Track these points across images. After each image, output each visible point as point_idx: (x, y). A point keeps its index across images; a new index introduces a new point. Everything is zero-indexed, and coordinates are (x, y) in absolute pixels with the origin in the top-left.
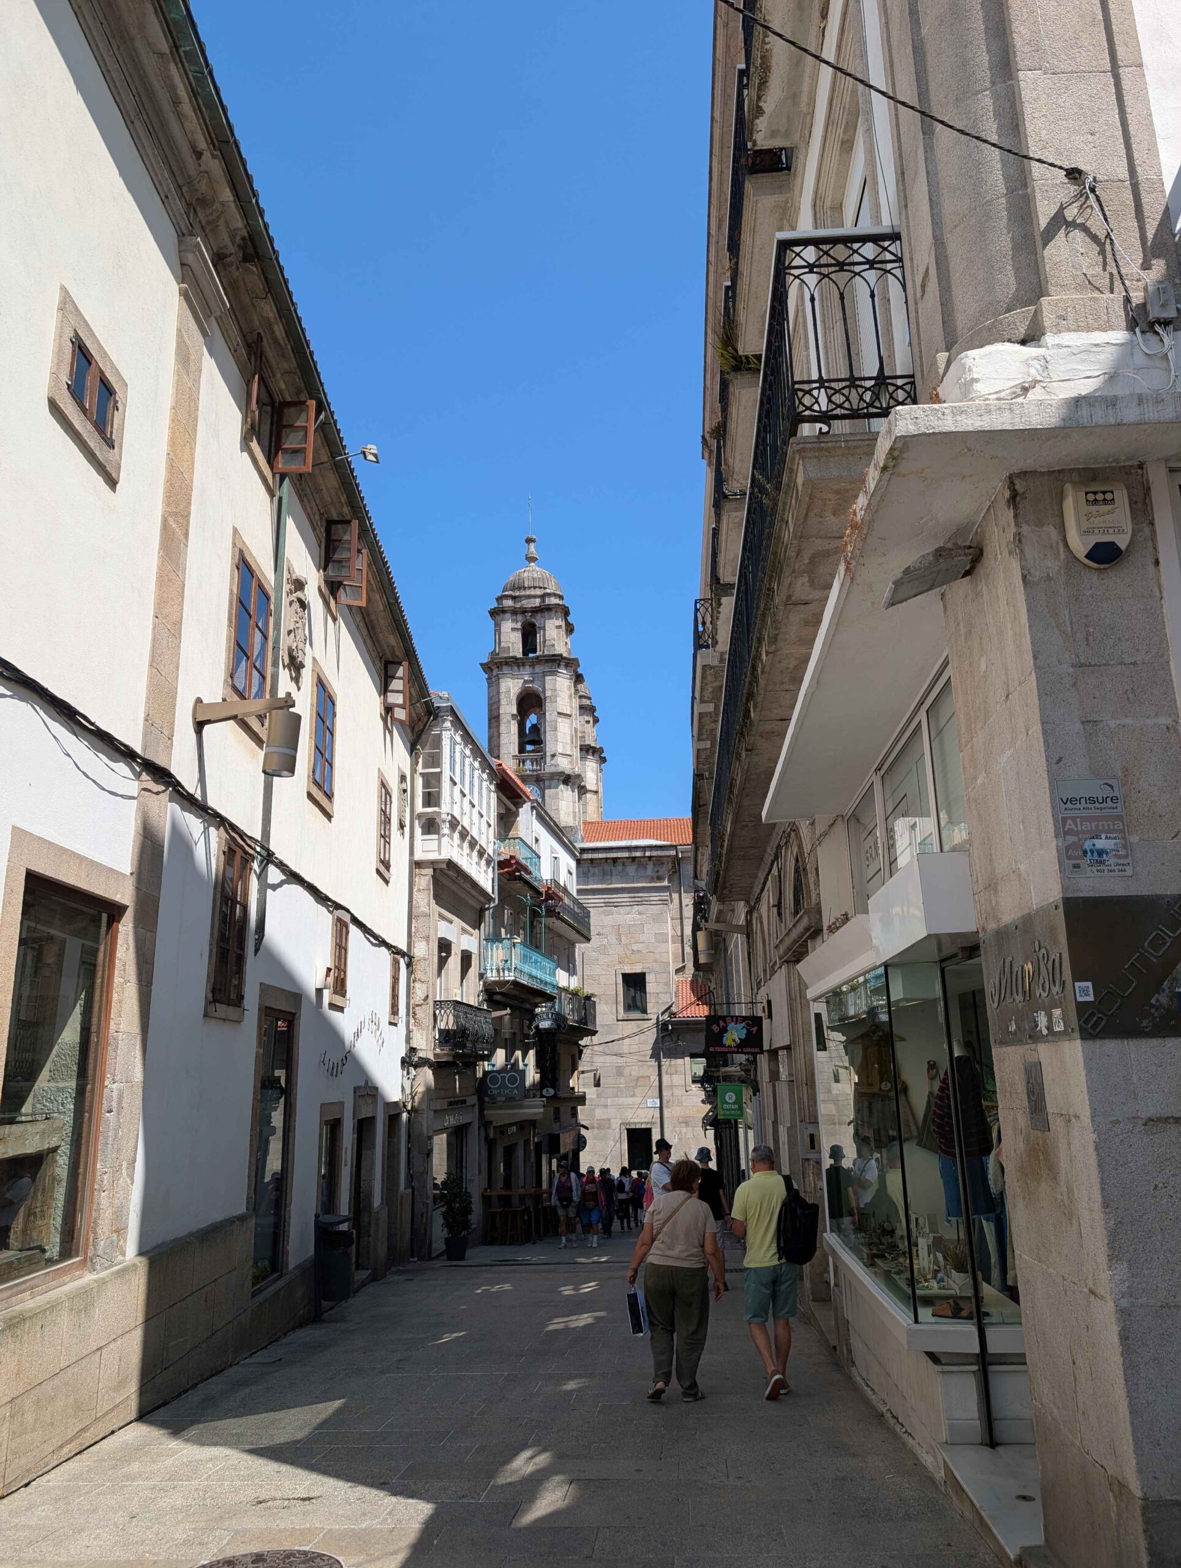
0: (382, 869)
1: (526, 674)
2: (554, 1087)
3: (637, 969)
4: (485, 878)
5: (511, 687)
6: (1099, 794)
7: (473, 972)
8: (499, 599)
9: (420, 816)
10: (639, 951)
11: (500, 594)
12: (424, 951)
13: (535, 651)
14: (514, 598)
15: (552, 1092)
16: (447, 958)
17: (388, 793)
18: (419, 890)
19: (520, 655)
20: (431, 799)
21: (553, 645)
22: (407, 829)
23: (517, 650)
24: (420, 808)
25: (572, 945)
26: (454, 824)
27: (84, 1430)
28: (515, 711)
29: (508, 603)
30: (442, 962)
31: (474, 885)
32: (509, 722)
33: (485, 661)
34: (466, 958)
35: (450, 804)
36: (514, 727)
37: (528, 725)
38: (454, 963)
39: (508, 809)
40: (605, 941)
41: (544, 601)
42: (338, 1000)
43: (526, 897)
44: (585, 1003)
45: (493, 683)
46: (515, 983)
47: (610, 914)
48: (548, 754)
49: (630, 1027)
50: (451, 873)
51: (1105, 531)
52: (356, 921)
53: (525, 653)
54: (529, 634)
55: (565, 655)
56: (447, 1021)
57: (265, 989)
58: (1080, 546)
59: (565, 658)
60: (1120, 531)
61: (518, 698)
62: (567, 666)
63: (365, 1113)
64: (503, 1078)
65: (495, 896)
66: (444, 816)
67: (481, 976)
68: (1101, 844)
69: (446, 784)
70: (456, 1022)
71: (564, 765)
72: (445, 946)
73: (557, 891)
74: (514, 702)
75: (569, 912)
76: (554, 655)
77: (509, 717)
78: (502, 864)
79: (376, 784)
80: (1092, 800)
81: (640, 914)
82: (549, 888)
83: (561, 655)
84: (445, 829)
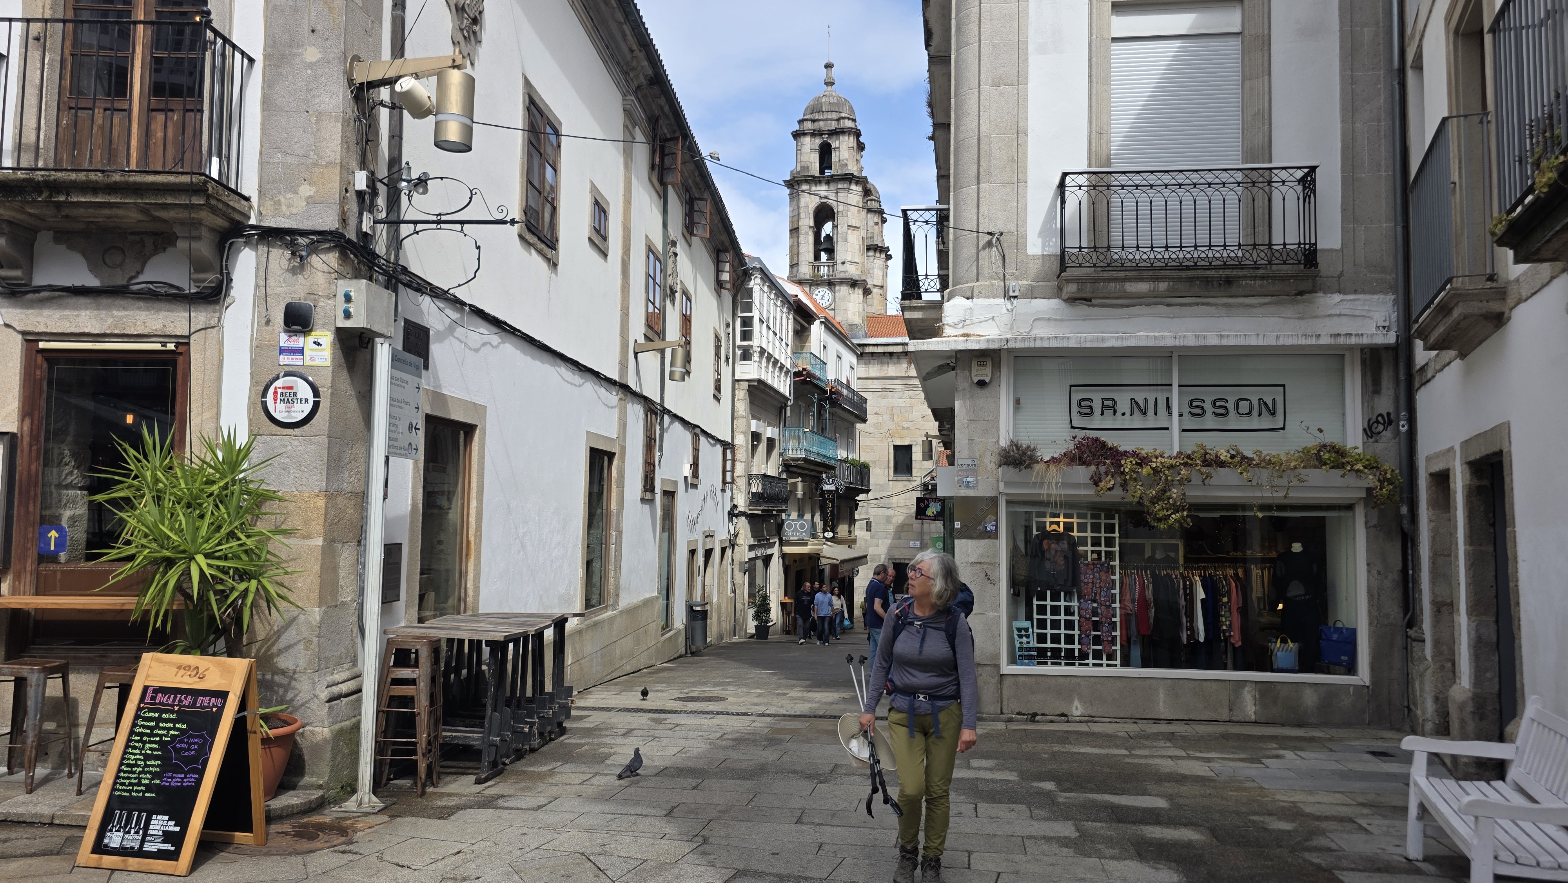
0: (717, 393)
1: (822, 189)
2: (833, 532)
3: (906, 442)
4: (783, 386)
5: (809, 202)
6: (971, 463)
7: (775, 453)
8: (801, 122)
9: (739, 347)
10: (908, 428)
11: (801, 117)
12: (741, 440)
13: (830, 168)
14: (813, 121)
15: (831, 535)
16: (757, 446)
17: (719, 341)
18: (738, 400)
19: (817, 174)
20: (747, 335)
21: (846, 165)
22: (730, 361)
23: (815, 170)
24: (738, 342)
25: (852, 425)
26: (762, 351)
27: (612, 672)
28: (812, 224)
29: (808, 126)
30: (754, 448)
31: (777, 392)
32: (807, 233)
33: (788, 178)
34: (771, 442)
35: (760, 338)
36: (811, 238)
37: (823, 235)
38: (762, 447)
39: (802, 326)
40: (881, 419)
41: (839, 124)
42: (695, 481)
43: (814, 396)
44: (863, 471)
45: (794, 196)
46: (806, 460)
47: (885, 397)
48: (839, 262)
49: (900, 486)
50: (762, 387)
51: (982, 375)
52: (704, 432)
53: (822, 171)
54: (825, 152)
55: (855, 174)
56: (756, 488)
57: (663, 480)
58: (976, 380)
59: (856, 177)
60: (987, 376)
61: (814, 211)
62: (857, 183)
63: (708, 547)
64: (796, 525)
65: (792, 397)
66: (755, 348)
67: (781, 454)
68: (969, 479)
69: (756, 321)
70: (763, 489)
71: (853, 271)
72: (756, 437)
73: (840, 388)
74: (812, 216)
75: (850, 402)
76: (846, 175)
77: (807, 229)
78: (796, 374)
79: (712, 336)
80: (968, 465)
81: (910, 398)
82: (833, 388)
83: (852, 174)
84: (756, 357)
